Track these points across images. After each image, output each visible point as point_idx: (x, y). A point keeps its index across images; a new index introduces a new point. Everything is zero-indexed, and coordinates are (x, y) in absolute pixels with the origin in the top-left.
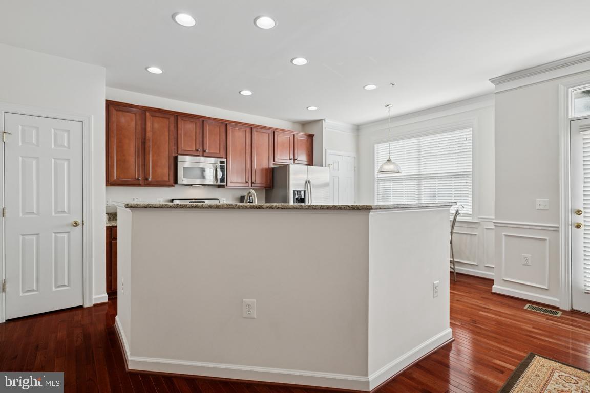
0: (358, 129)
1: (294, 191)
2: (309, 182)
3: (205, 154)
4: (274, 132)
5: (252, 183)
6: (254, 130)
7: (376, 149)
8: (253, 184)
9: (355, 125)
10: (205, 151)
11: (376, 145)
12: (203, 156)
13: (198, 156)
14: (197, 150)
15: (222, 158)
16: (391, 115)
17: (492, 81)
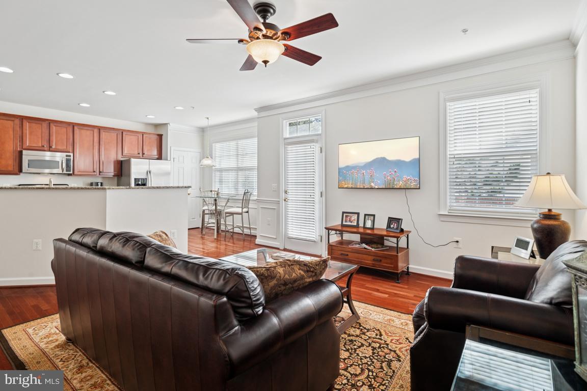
0: (202, 130)
1: (135, 179)
2: (150, 172)
3: (51, 149)
4: (122, 132)
5: (100, 172)
6: (102, 131)
7: (214, 147)
8: (101, 174)
9: (200, 128)
10: (51, 147)
11: (213, 144)
12: (50, 151)
13: (45, 151)
14: (43, 146)
15: (69, 152)
16: (209, 124)
17: (256, 110)
